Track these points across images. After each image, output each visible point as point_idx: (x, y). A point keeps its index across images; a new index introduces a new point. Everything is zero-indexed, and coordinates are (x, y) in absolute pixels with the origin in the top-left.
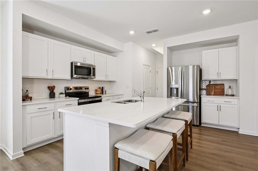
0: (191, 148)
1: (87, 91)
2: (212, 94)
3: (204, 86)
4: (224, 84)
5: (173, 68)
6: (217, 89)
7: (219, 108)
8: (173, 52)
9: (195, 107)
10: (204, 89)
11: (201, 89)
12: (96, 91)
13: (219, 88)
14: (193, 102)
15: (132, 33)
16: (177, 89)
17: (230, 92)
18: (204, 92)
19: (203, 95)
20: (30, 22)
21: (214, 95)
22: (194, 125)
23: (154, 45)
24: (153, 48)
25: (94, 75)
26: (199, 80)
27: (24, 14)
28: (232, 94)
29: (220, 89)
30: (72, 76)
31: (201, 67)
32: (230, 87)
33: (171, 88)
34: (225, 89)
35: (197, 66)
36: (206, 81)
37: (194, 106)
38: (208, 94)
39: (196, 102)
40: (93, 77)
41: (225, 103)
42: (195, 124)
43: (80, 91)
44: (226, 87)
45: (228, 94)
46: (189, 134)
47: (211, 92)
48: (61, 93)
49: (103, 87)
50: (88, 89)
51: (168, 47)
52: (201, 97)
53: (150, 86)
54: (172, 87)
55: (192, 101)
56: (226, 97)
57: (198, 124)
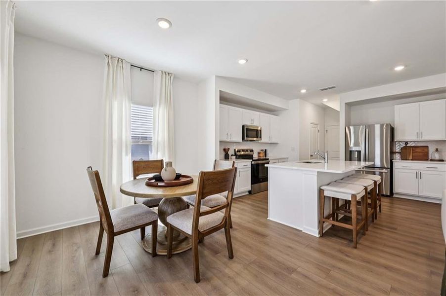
0: (380, 211)
1: (251, 153)
2: (410, 159)
3: (397, 149)
4: (427, 147)
5: (351, 128)
6: (416, 152)
7: (419, 176)
8: (352, 107)
9: (384, 173)
10: (397, 153)
11: (392, 153)
12: (259, 153)
13: (420, 151)
14: (382, 168)
15: (303, 91)
16: (359, 152)
17: (437, 156)
18: (397, 156)
19: (396, 159)
20: (225, 96)
21: (412, 160)
22: (383, 195)
23: (325, 100)
24: (324, 103)
25: (261, 137)
26: (390, 142)
27: (223, 90)
28: (441, 159)
29: (422, 152)
30: (243, 139)
31: (392, 126)
32: (437, 150)
33: (350, 151)
34: (429, 152)
35: (387, 125)
36: (400, 143)
37: (382, 172)
38: (404, 158)
39: (386, 167)
40: (260, 139)
41: (428, 169)
42: (384, 193)
43: (247, 153)
44: (431, 150)
45: (433, 158)
46: (378, 198)
47: (408, 156)
48: (232, 155)
49: (266, 150)
50: (253, 151)
51: (346, 103)
52: (393, 162)
53: (319, 149)
54: (352, 150)
55: (380, 166)
56: (430, 162)
57: (389, 194)
